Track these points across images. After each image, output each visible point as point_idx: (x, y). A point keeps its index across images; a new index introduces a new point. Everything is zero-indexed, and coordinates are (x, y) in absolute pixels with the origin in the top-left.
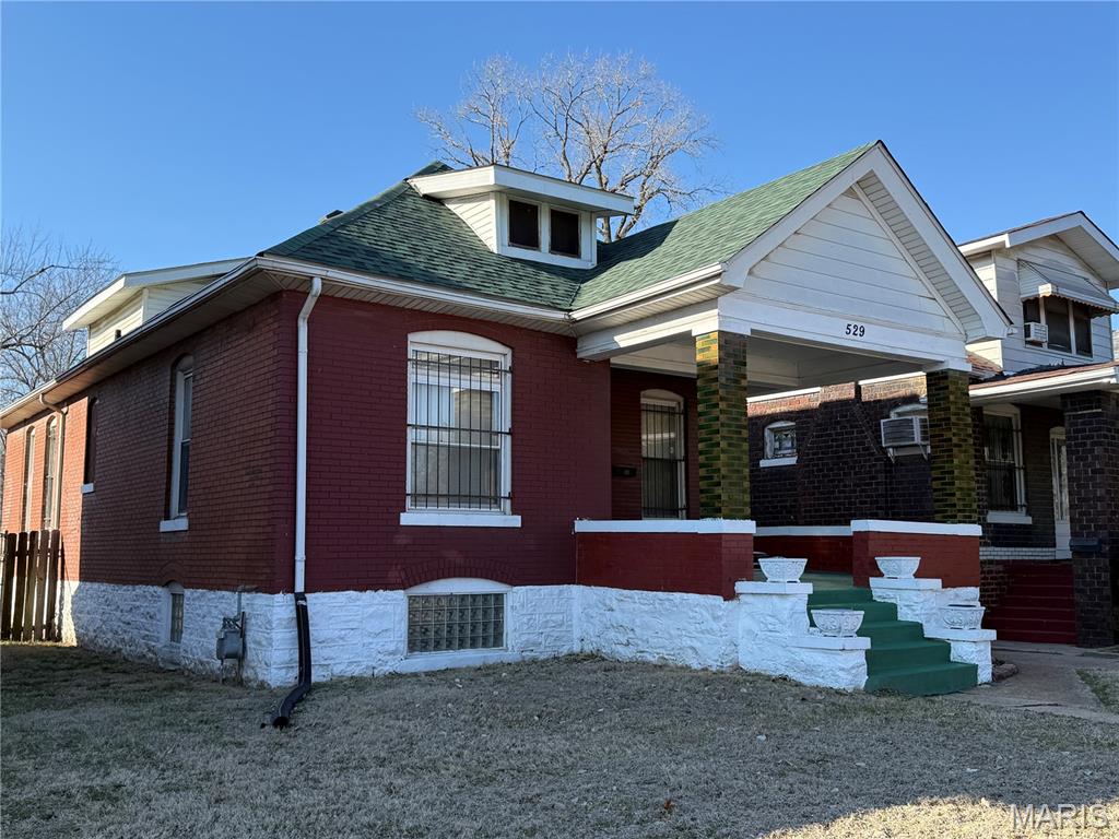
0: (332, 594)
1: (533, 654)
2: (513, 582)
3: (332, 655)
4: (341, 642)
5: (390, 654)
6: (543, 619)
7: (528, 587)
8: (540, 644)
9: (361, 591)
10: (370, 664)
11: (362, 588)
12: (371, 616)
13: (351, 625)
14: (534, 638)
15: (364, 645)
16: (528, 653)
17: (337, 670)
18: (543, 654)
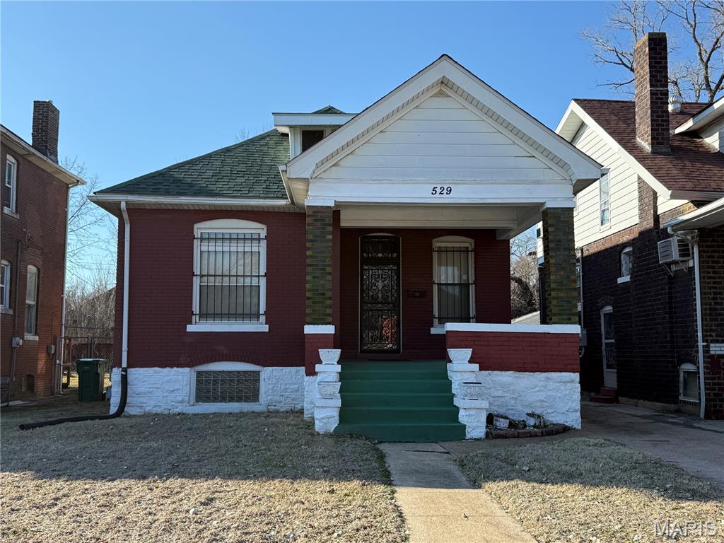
0: (146, 369)
1: (276, 408)
2: (264, 365)
3: (144, 401)
4: (150, 395)
5: (179, 403)
6: (283, 387)
7: (274, 368)
8: (281, 402)
9: (163, 367)
10: (166, 407)
11: (163, 366)
12: (168, 381)
13: (156, 386)
14: (277, 398)
15: (163, 397)
16: (272, 407)
17: (147, 409)
18: (283, 407)
